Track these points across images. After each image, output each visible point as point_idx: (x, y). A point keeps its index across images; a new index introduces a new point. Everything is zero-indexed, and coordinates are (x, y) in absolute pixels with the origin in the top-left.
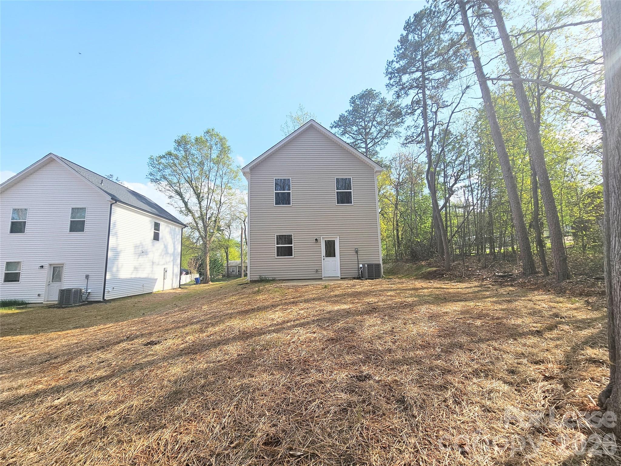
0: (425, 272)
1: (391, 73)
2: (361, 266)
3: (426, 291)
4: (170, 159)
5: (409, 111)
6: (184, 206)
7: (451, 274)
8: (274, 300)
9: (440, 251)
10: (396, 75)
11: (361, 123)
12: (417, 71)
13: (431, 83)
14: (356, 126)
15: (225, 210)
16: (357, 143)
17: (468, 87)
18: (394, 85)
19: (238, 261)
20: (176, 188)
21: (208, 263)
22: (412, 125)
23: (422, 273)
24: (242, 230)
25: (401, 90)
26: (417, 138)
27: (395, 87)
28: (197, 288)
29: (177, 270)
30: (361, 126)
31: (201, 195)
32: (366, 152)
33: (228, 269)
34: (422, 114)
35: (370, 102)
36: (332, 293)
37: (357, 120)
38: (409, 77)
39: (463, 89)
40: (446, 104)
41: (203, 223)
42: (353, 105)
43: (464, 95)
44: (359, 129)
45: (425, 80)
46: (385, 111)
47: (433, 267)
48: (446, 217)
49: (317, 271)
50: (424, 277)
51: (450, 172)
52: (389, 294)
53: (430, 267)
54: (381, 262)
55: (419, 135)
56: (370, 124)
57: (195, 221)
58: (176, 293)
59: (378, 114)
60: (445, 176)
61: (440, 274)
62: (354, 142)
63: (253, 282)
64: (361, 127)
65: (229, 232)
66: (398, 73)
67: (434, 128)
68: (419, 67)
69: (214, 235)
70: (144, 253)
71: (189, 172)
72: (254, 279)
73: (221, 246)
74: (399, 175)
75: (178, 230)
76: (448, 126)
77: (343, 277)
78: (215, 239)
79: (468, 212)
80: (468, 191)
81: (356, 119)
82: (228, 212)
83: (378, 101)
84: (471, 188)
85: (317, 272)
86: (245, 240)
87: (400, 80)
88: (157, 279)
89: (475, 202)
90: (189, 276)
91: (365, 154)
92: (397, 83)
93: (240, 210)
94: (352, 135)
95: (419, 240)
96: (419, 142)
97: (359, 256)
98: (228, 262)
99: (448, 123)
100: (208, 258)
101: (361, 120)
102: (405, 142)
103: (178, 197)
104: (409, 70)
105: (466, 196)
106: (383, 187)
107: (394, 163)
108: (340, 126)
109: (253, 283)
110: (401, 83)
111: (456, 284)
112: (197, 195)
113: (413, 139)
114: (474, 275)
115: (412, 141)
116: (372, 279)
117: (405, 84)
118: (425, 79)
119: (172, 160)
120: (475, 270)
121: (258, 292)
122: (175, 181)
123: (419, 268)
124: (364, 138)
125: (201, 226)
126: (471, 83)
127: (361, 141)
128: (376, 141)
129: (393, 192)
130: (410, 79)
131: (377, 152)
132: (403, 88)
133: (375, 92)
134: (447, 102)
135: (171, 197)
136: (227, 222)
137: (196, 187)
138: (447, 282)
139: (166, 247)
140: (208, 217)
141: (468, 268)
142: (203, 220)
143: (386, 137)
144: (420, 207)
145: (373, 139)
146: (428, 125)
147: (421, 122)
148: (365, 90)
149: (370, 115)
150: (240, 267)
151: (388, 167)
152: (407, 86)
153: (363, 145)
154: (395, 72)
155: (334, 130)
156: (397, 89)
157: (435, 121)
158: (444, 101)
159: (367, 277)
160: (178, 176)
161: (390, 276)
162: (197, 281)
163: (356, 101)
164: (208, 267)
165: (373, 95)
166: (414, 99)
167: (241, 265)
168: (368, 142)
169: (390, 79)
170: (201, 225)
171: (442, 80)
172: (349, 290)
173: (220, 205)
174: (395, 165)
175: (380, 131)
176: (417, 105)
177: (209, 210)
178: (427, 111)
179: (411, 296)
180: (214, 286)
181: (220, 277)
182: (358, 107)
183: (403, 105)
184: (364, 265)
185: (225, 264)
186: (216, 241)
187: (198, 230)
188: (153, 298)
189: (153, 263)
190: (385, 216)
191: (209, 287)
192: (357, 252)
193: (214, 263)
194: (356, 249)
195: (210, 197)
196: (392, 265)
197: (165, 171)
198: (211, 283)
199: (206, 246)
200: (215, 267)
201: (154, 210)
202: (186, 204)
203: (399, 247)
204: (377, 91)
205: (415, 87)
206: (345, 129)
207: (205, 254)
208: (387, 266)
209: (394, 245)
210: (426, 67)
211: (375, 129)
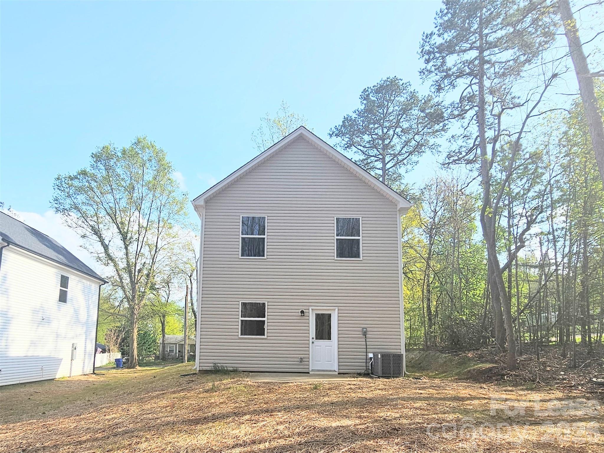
0: (474, 370)
1: (429, 53)
2: (371, 355)
3: (476, 402)
4: (84, 180)
5: (456, 113)
6: (103, 250)
7: (517, 376)
8: (237, 405)
9: (498, 337)
10: (437, 55)
11: (376, 131)
12: (471, 48)
13: (493, 68)
14: (368, 135)
15: (163, 260)
16: (369, 161)
17: (555, 76)
18: (432, 72)
19: (180, 336)
20: (92, 223)
21: (135, 337)
22: (459, 134)
23: (469, 371)
24: (187, 289)
25: (443, 78)
26: (466, 155)
27: (434, 74)
28: (119, 375)
29: (91, 347)
30: (376, 134)
31: (129, 235)
32: (383, 176)
33: (164, 347)
34: (477, 117)
35: (392, 98)
36: (326, 399)
37: (371, 126)
38: (458, 57)
39: (547, 78)
40: (517, 101)
41: (131, 277)
42: (365, 102)
43: (548, 88)
44: (374, 140)
45: (483, 64)
46: (415, 112)
47: (486, 362)
48: (510, 282)
49: (301, 360)
50: (471, 378)
51: (518, 209)
52: (417, 405)
53: (482, 362)
54: (403, 352)
55: (471, 150)
56: (391, 132)
57: (119, 275)
58: (89, 382)
59: (405, 115)
60: (511, 216)
61: (499, 375)
62: (364, 160)
63: (204, 372)
64: (376, 137)
65: (168, 292)
66: (440, 52)
67: (495, 140)
68: (475, 42)
69: (145, 297)
70: (45, 320)
71: (112, 201)
72: (205, 368)
73: (154, 313)
74: (435, 212)
75: (94, 287)
76: (519, 138)
77: (341, 371)
78: (147, 301)
79: (546, 276)
80: (548, 241)
81: (369, 123)
82: (168, 263)
83: (405, 96)
84: (554, 236)
85: (301, 362)
86: (190, 305)
87: (444, 63)
88: (62, 359)
89: (559, 259)
90: (106, 354)
91: (381, 179)
92: (438, 69)
93: (185, 260)
94: (362, 148)
95: (464, 318)
96: (469, 162)
97: (367, 340)
98: (164, 336)
99: (520, 133)
100: (136, 331)
101: (376, 126)
102: (447, 161)
103: (95, 237)
104: (457, 48)
105: (544, 249)
106: (409, 230)
107: (426, 193)
108: (344, 134)
109: (203, 374)
110: (445, 68)
111: (526, 392)
112: (122, 235)
113: (461, 156)
114: (555, 379)
115: (459, 159)
116: (388, 377)
117: (450, 69)
118: (483, 61)
119: (88, 181)
120: (557, 371)
121: (212, 390)
122: (92, 212)
123: (464, 362)
124: (380, 154)
125: (127, 282)
126: (560, 69)
127: (376, 159)
128: (400, 158)
129: (425, 240)
130: (459, 61)
131: (400, 175)
132: (447, 76)
133: (401, 83)
134: (519, 98)
135: (84, 236)
136: (165, 277)
137: (122, 223)
138: (510, 388)
139: (76, 312)
140: (138, 268)
141: (545, 367)
142: (130, 272)
143: (416, 153)
144: (467, 265)
145: (395, 156)
146: (487, 135)
147: (474, 129)
148: (385, 79)
149: (391, 118)
150: (182, 346)
151: (417, 200)
152: (453, 73)
153: (379, 165)
154: (436, 50)
155: (333, 141)
156: (438, 78)
157: (497, 129)
158: (514, 98)
159: (380, 374)
160: (95, 207)
161: (416, 372)
162: (118, 364)
163: (371, 95)
164: (135, 345)
165: (398, 87)
166: (464, 94)
167: (183, 343)
168: (387, 159)
169: (428, 61)
170: (127, 280)
171: (511, 63)
172: (353, 395)
173: (156, 252)
174: (428, 197)
175: (406, 143)
176: (470, 103)
177: (139, 259)
178: (486, 112)
179: (454, 410)
180: (144, 373)
181: (152, 359)
182: (374, 106)
183: (446, 103)
184: (375, 355)
185: (159, 341)
186: (147, 305)
187: (123, 287)
188: (56, 388)
189: (57, 336)
190: (410, 275)
191: (136, 375)
192: (365, 334)
193: (144, 338)
194: (363, 328)
195: (141, 239)
196: (419, 355)
197: (78, 197)
198: (138, 368)
199: (133, 312)
200: (145, 343)
201: (60, 257)
202: (106, 247)
203: (430, 327)
204: (404, 81)
205: (467, 74)
206: (351, 139)
207: (132, 323)
208: (412, 356)
209: (423, 323)
210: (487, 42)
211: (398, 140)
